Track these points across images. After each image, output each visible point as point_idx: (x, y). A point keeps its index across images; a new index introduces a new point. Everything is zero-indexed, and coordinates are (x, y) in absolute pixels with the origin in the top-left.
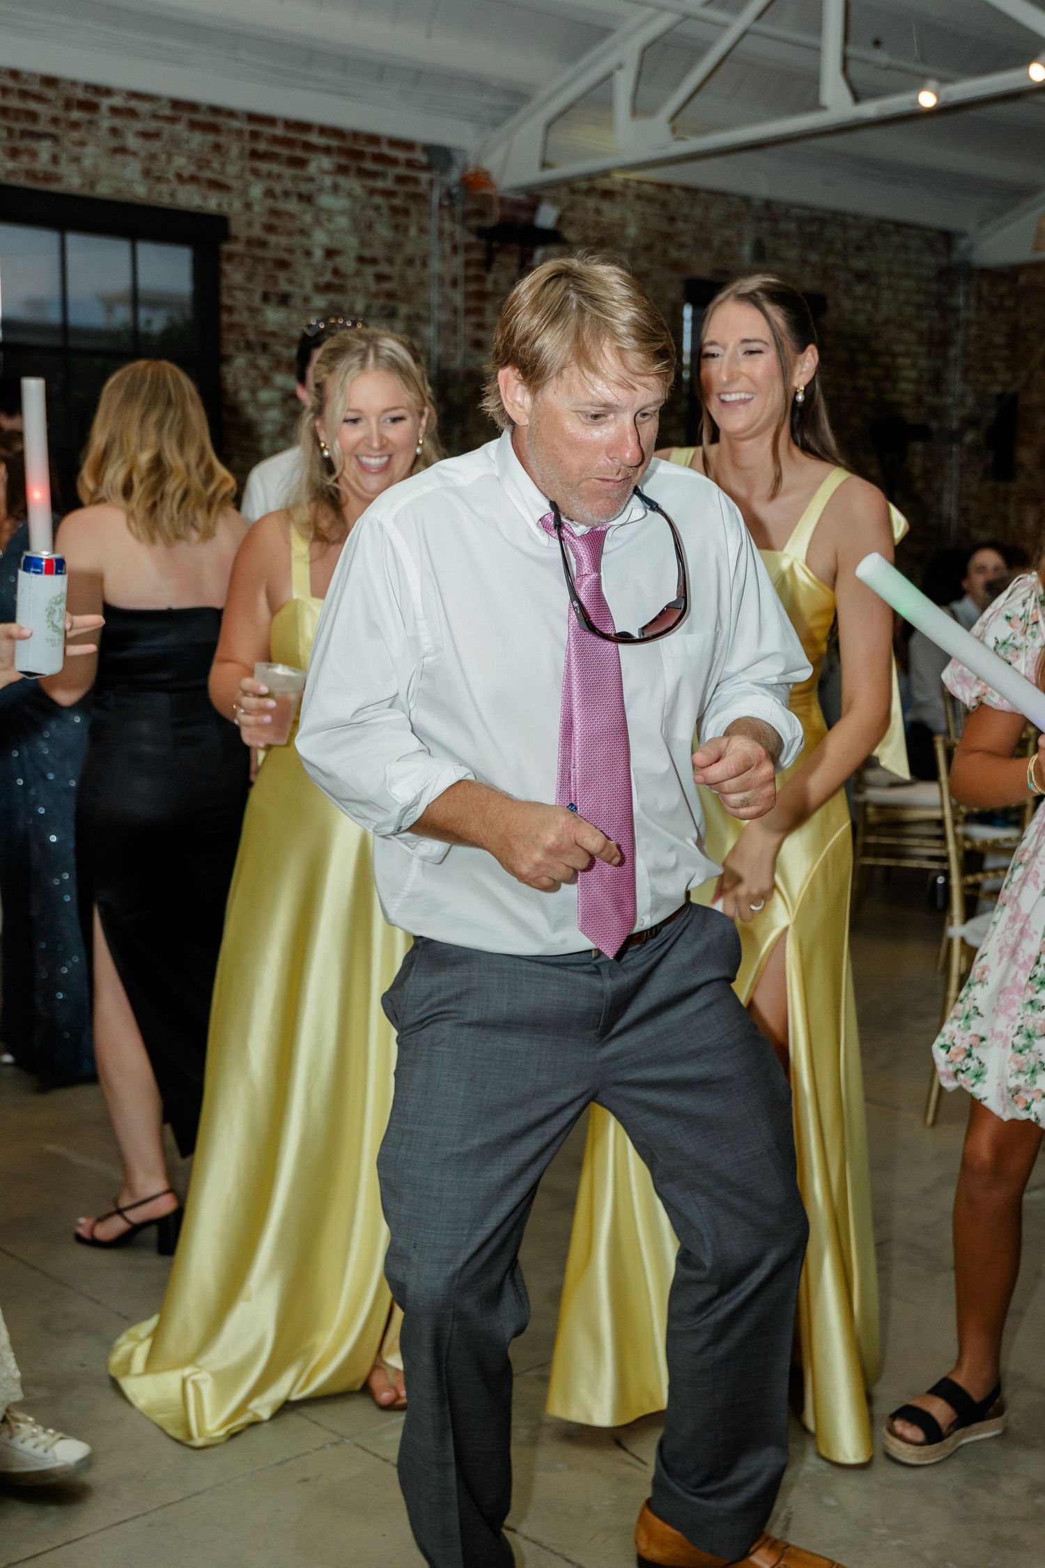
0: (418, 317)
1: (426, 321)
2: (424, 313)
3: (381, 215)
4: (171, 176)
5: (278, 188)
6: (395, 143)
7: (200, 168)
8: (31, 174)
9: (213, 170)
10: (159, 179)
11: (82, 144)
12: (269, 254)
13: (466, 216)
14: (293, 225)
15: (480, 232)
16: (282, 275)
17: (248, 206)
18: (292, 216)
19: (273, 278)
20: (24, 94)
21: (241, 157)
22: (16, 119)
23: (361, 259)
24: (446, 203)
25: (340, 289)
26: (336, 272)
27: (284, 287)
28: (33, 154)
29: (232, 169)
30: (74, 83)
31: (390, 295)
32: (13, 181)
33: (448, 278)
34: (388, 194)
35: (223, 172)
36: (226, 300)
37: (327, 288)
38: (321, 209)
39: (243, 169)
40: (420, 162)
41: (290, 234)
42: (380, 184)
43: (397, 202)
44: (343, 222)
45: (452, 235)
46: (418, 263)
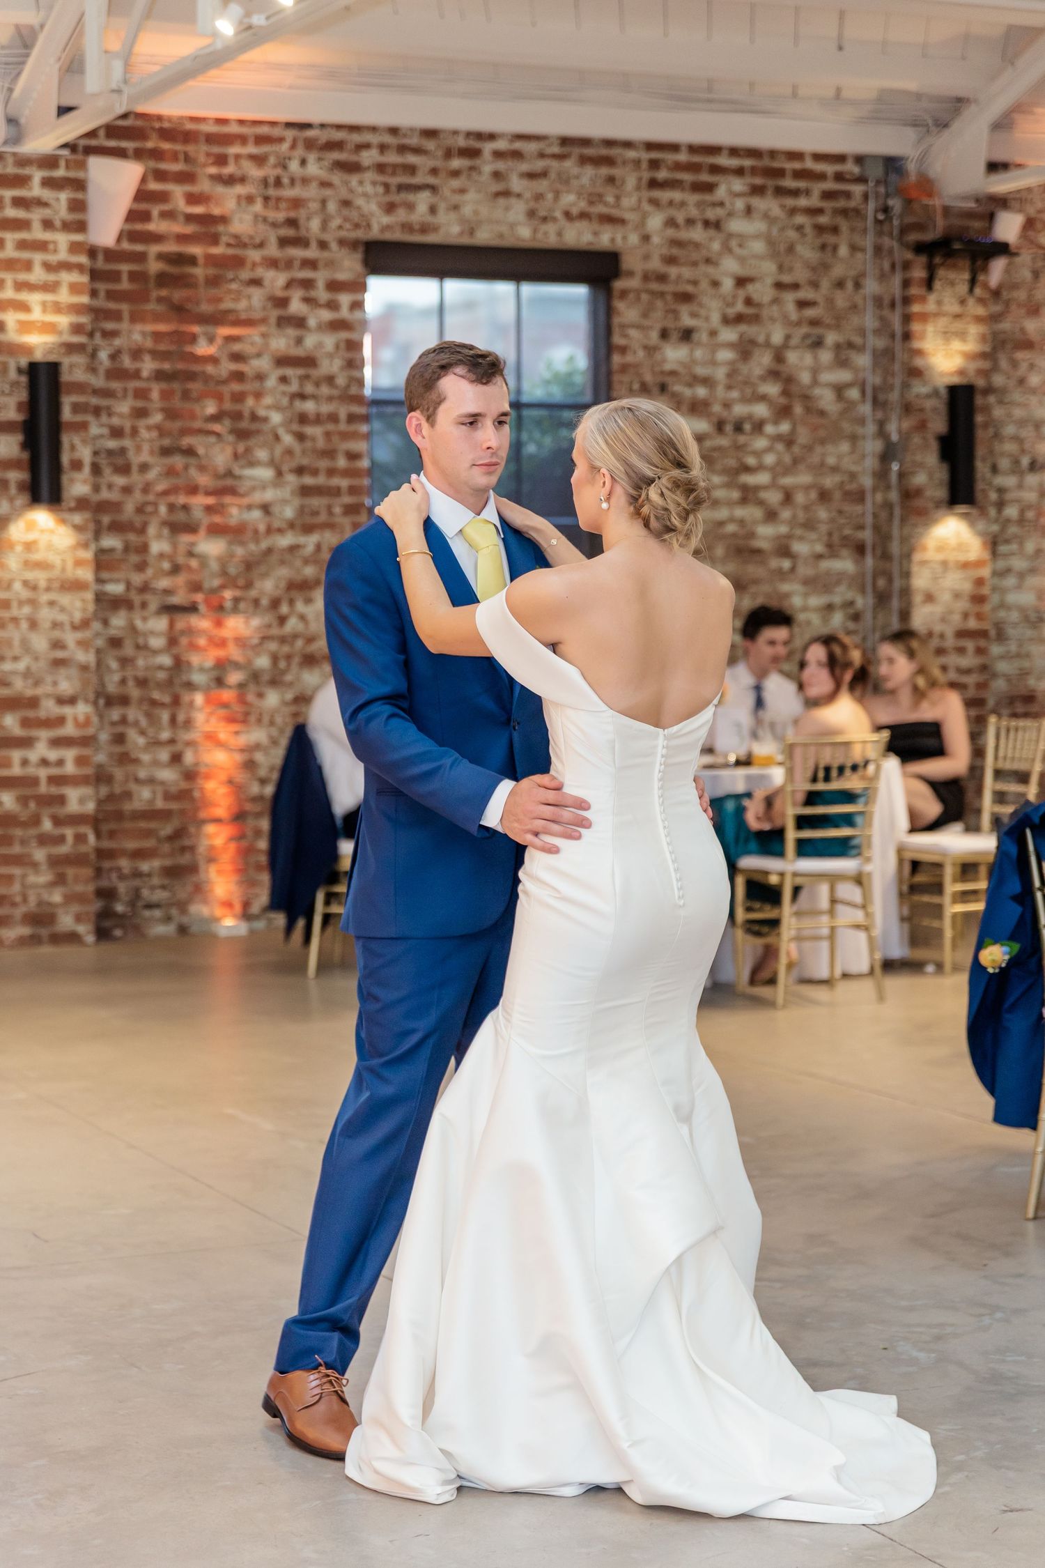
0: (850, 345)
1: (861, 349)
2: (857, 340)
3: (804, 235)
4: (558, 214)
5: (680, 217)
6: (818, 157)
7: (591, 203)
8: (407, 227)
9: (606, 204)
10: (545, 219)
11: (462, 191)
12: (669, 288)
13: (904, 230)
14: (695, 256)
15: (920, 248)
16: (685, 311)
17: (646, 238)
18: (697, 245)
19: (675, 313)
20: (402, 149)
21: (638, 188)
22: (394, 174)
23: (779, 286)
24: (881, 217)
25: (755, 319)
26: (749, 302)
27: (687, 321)
28: (411, 207)
29: (627, 202)
30: (455, 133)
31: (814, 323)
32: (388, 236)
33: (886, 301)
34: (814, 212)
35: (617, 205)
36: (617, 340)
37: (740, 319)
38: (730, 236)
39: (640, 201)
40: (851, 173)
41: (695, 264)
42: (803, 202)
43: (823, 220)
44: (758, 247)
45: (891, 251)
46: (850, 285)
